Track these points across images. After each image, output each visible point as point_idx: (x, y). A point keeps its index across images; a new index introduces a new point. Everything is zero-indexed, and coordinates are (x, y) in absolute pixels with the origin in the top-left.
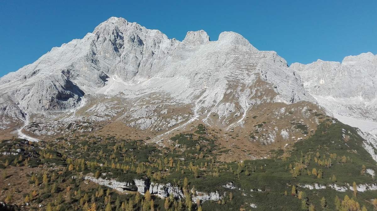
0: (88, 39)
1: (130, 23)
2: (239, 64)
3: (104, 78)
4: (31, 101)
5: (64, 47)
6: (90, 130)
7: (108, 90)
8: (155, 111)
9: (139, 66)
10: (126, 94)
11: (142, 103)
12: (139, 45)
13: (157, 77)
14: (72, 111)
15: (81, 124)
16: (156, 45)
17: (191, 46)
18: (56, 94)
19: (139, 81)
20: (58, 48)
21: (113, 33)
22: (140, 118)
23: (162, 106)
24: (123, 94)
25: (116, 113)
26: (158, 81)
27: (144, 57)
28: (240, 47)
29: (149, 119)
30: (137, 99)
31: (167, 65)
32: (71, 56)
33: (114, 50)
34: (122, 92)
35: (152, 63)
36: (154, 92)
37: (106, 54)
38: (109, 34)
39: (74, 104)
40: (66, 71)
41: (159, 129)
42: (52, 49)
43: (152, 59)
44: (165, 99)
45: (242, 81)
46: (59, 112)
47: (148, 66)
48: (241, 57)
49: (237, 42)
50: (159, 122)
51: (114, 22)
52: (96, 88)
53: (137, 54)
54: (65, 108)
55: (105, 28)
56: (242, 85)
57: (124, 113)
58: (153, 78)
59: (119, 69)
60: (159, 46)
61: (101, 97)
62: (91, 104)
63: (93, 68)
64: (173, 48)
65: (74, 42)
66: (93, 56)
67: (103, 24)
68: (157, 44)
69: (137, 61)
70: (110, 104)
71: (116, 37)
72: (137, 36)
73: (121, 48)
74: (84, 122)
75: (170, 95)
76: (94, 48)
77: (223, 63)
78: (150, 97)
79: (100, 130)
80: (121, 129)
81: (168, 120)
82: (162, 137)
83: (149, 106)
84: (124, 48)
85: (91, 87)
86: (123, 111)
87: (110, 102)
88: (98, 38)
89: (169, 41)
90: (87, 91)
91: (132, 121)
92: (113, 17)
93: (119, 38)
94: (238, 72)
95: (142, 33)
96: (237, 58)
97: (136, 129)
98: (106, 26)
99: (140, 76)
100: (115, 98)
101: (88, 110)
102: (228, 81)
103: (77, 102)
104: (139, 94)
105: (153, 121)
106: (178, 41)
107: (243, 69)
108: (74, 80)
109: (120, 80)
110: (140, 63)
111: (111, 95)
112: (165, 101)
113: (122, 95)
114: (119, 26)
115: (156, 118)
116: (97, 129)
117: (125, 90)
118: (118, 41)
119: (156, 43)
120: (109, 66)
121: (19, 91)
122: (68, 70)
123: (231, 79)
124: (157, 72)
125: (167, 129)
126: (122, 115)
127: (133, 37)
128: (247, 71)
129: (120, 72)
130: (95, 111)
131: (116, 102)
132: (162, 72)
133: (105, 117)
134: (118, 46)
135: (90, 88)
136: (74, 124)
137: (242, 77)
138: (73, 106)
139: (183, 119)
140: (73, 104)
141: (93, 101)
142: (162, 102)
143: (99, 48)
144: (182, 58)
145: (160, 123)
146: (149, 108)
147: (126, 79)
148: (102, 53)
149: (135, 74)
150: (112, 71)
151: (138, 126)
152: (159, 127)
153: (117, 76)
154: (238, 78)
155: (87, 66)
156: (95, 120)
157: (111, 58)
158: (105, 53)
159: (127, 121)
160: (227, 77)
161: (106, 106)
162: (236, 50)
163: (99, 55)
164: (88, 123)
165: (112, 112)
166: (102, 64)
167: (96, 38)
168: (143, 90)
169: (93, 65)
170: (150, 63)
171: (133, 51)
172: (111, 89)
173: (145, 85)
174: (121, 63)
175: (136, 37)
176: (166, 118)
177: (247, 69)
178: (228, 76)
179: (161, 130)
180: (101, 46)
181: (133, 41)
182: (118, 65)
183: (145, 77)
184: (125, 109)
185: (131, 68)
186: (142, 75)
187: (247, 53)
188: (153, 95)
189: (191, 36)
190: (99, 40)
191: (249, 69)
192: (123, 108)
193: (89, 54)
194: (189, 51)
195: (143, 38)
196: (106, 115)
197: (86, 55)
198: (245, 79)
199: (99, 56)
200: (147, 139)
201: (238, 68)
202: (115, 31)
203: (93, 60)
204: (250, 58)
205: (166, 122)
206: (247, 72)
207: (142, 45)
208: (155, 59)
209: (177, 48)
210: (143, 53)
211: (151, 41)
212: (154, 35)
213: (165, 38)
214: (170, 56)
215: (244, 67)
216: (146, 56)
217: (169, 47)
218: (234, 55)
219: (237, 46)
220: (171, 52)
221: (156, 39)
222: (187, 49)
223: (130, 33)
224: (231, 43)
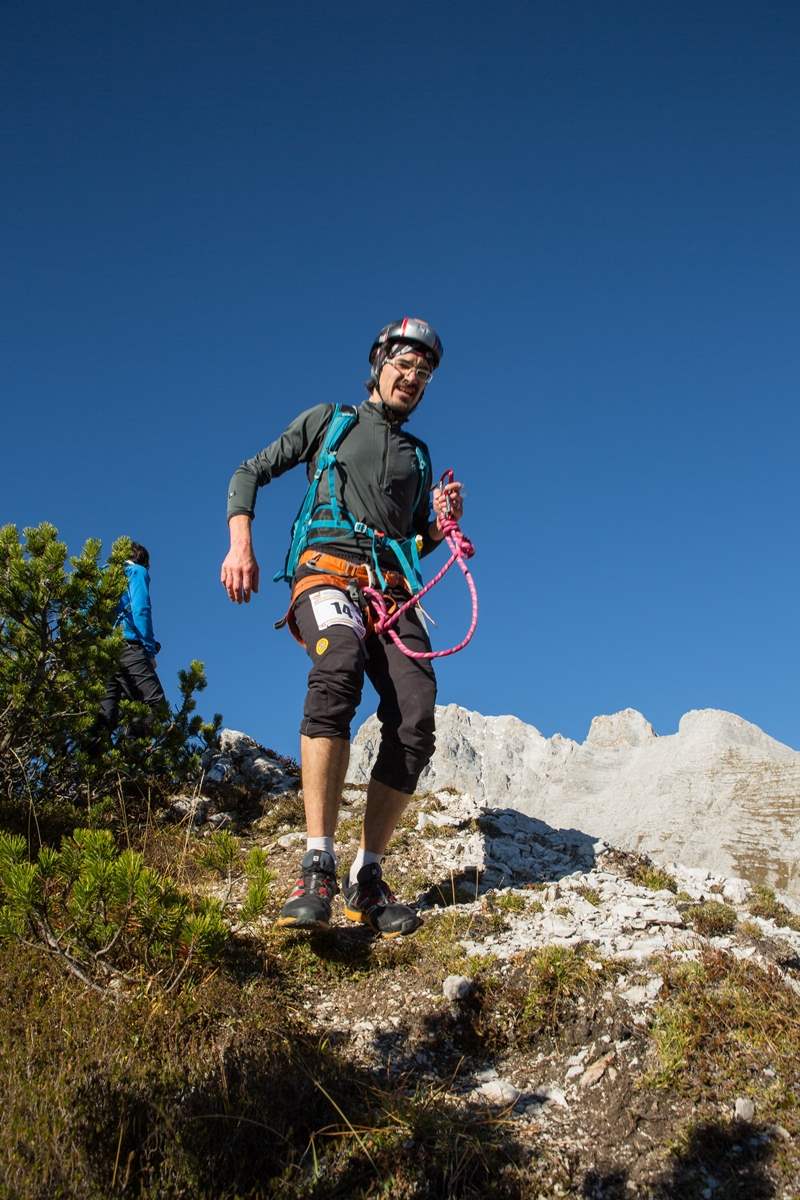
2: (753, 801)
12: (470, 762)
16: (512, 757)
17: (606, 754)
27: (486, 792)
28: (743, 750)
45: (773, 855)
48: (752, 780)
49: (730, 733)
56: (776, 867)
60: (521, 760)
64: (557, 760)
68: (515, 755)
72: (464, 739)
77: (709, 802)
84: (434, 775)
89: (544, 742)
94: (757, 827)
95: (473, 727)
96: (742, 786)
102: (735, 857)
106: (568, 742)
107: (768, 816)
119: (514, 752)
123: (741, 850)
127: (453, 745)
128: (781, 820)
137: (772, 843)
144: (590, 790)
154: (760, 847)
160: (729, 846)
162: (734, 761)
175: (461, 744)
177: (781, 818)
178: (731, 844)
181: (455, 754)
187: (766, 766)
189: (601, 725)
191: (783, 816)
194: (605, 767)
195: (474, 741)
198: (780, 846)
201: (754, 814)
204: (777, 782)
206: (780, 825)
207: (477, 759)
208: (516, 796)
209: (573, 763)
210: (482, 780)
211: (499, 748)
212: (504, 730)
213: (531, 736)
214: (553, 786)
215: (768, 811)
216: (492, 789)
217: (549, 760)
218: (734, 777)
219: (734, 747)
220: (555, 774)
221: (510, 741)
222: (598, 761)
223: (445, 734)
224: (717, 742)
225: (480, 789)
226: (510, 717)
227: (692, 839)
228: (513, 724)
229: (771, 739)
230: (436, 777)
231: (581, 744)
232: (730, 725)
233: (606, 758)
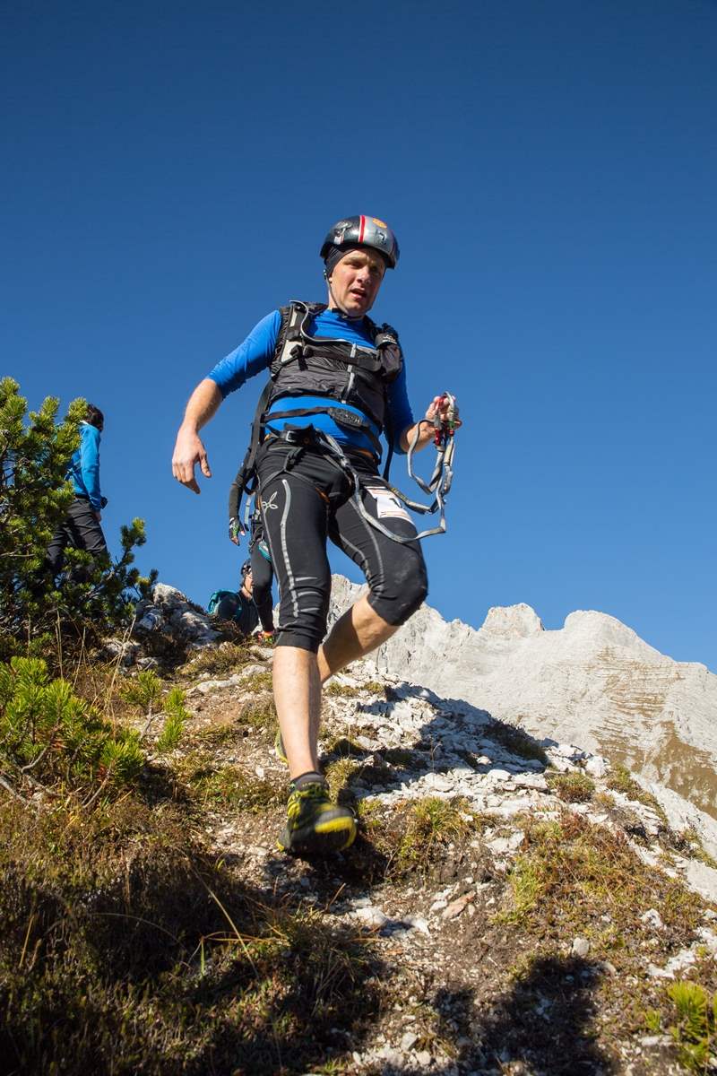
2: (621, 694)
16: (415, 636)
17: (499, 641)
27: (389, 664)
28: (618, 650)
45: (633, 743)
48: (623, 677)
49: (609, 633)
56: (634, 753)
60: (422, 638)
64: (454, 642)
68: (418, 634)
77: (583, 692)
89: (444, 626)
94: (621, 718)
96: (614, 680)
102: (600, 742)
106: (466, 627)
107: (632, 709)
119: (417, 631)
123: (606, 736)
128: (644, 714)
137: (633, 732)
144: (480, 671)
154: (622, 735)
160: (596, 731)
162: (609, 659)
177: (643, 711)
178: (598, 730)
187: (636, 666)
189: (496, 616)
191: (646, 710)
194: (496, 653)
198: (639, 735)
201: (620, 706)
204: (644, 680)
206: (642, 718)
208: (415, 671)
209: (468, 646)
210: (386, 653)
213: (434, 619)
214: (449, 664)
215: (633, 705)
216: (394, 662)
217: (448, 641)
218: (607, 673)
219: (610, 647)
220: (452, 654)
222: (490, 647)
224: (596, 641)
227: (564, 722)
229: (643, 642)
231: (477, 630)
232: (609, 626)
233: (498, 645)
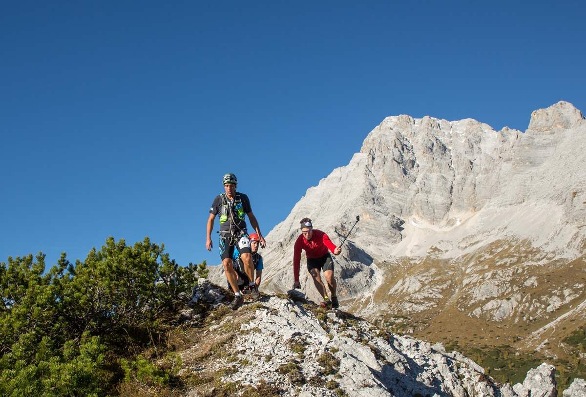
0: (358, 164)
1: (418, 120)
3: (398, 226)
4: (307, 287)
5: (324, 185)
6: (411, 332)
7: (410, 246)
8: (512, 282)
9: (451, 192)
10: (443, 250)
11: (480, 267)
12: (442, 154)
13: (491, 208)
14: (367, 294)
15: (392, 319)
16: (473, 147)
17: (544, 137)
18: (339, 271)
19: (458, 220)
20: (315, 188)
21: (395, 146)
22: (488, 300)
23: (524, 271)
24: (439, 250)
25: (440, 293)
26: (495, 215)
27: (456, 173)
29: (505, 301)
30: (468, 259)
31: (506, 181)
32: (341, 199)
33: (404, 175)
34: (436, 247)
35: (473, 182)
36: (496, 242)
37: (393, 184)
38: (389, 149)
39: (367, 281)
40: (340, 227)
41: (531, 318)
42: (307, 191)
43: (472, 176)
44: (523, 255)
46: (349, 298)
47: (468, 188)
50: (527, 304)
51: (390, 125)
52: (390, 245)
53: (443, 171)
54: (356, 292)
55: (381, 140)
57: (453, 290)
58: (483, 210)
59: (419, 205)
60: (479, 148)
61: (404, 263)
62: (392, 278)
63: (378, 213)
64: (507, 146)
65: (337, 172)
66: (373, 192)
67: (375, 133)
68: (475, 146)
69: (446, 183)
70: (425, 276)
71: (402, 151)
72: (437, 140)
73: (413, 167)
74: (397, 317)
75: (530, 244)
76: (371, 178)
78: (492, 253)
79: (427, 331)
80: (461, 324)
81: (544, 298)
82: (543, 336)
83: (496, 274)
84: (418, 166)
85: (382, 245)
86: (451, 286)
87: (424, 272)
88: (373, 159)
89: (495, 134)
90: (378, 254)
91: (475, 306)
92: (387, 118)
93: (405, 151)
95: (442, 130)
97: (486, 320)
98: (380, 136)
99: (458, 210)
100: (429, 264)
101: (392, 291)
103: (371, 277)
104: (466, 247)
105: (515, 304)
106: (514, 132)
108: (354, 239)
109: (425, 224)
110: (451, 186)
111: (419, 257)
112: (525, 257)
113: (437, 252)
114: (400, 130)
115: (519, 296)
116: (421, 329)
117: (440, 243)
118: (407, 157)
119: (473, 144)
120: (402, 203)
121: (286, 274)
122: (342, 226)
124: (488, 198)
125: (547, 317)
126: (452, 294)
127: (429, 145)
129: (422, 209)
130: (404, 291)
131: (433, 270)
132: (498, 195)
133: (426, 302)
134: (407, 165)
135: (381, 248)
136: (381, 321)
138: (366, 286)
139: (575, 293)
140: (366, 284)
141: (394, 272)
142: (519, 260)
143: (378, 175)
145: (530, 307)
146: (497, 276)
147: (434, 220)
148: (385, 184)
149: (448, 209)
150: (408, 211)
151: (488, 315)
152: (530, 315)
153: (417, 218)
155: (369, 213)
156: (410, 310)
157: (402, 189)
158: (390, 183)
159: (466, 307)
161: (419, 280)
163: (381, 189)
164: (403, 317)
165: (433, 291)
166: (390, 201)
167: (370, 161)
168: (472, 236)
169: (378, 208)
170: (471, 182)
171: (436, 167)
172: (416, 244)
173: (473, 227)
174: (420, 193)
175: (435, 143)
176: (539, 295)
179: (535, 320)
180: (381, 173)
181: (432, 150)
182: (416, 198)
183: (467, 210)
184: (452, 281)
185: (438, 198)
186: (460, 207)
188: (497, 247)
189: (538, 117)
190: (375, 162)
192: (450, 281)
193: (366, 191)
194: (544, 146)
195: (444, 140)
196: (427, 299)
197: (362, 193)
199: (381, 191)
200: (515, 341)
202: (398, 142)
203: (374, 199)
205: (542, 304)
207: (448, 152)
208: (478, 174)
209: (518, 146)
210: (452, 166)
211: (463, 142)
212: (465, 129)
213: (486, 131)
214: (505, 164)
216: (460, 171)
217: (501, 146)
220: (506, 155)
221: (470, 136)
222: (537, 143)
223: (423, 138)
225: (452, 172)
226: (469, 119)
228: (471, 124)
230: (420, 168)
231: (524, 132)
233: (544, 140)
